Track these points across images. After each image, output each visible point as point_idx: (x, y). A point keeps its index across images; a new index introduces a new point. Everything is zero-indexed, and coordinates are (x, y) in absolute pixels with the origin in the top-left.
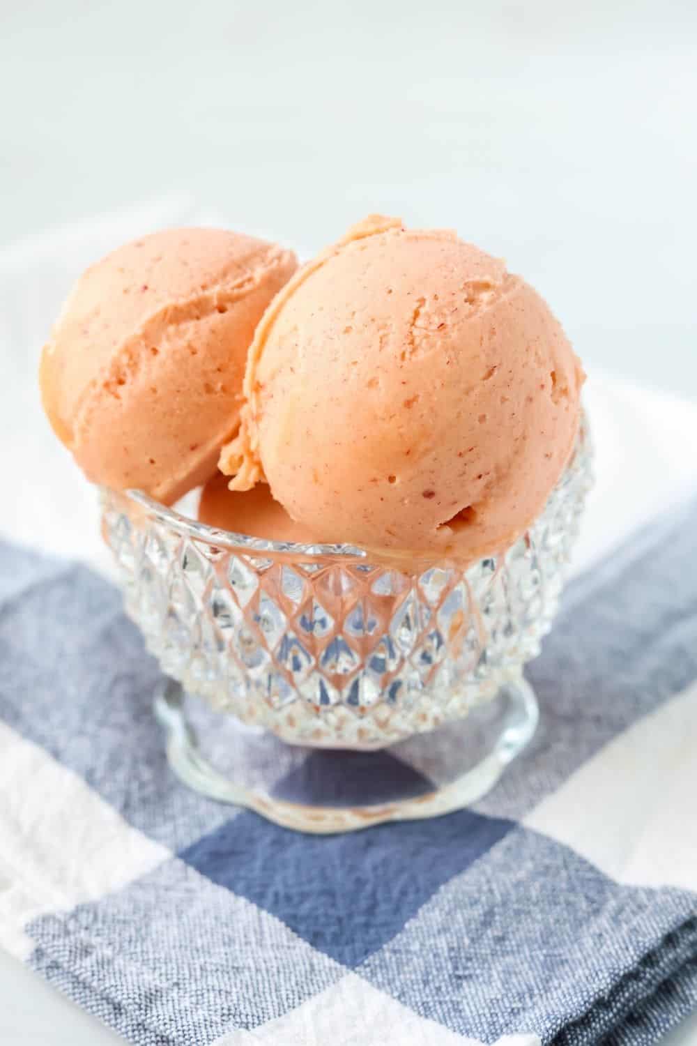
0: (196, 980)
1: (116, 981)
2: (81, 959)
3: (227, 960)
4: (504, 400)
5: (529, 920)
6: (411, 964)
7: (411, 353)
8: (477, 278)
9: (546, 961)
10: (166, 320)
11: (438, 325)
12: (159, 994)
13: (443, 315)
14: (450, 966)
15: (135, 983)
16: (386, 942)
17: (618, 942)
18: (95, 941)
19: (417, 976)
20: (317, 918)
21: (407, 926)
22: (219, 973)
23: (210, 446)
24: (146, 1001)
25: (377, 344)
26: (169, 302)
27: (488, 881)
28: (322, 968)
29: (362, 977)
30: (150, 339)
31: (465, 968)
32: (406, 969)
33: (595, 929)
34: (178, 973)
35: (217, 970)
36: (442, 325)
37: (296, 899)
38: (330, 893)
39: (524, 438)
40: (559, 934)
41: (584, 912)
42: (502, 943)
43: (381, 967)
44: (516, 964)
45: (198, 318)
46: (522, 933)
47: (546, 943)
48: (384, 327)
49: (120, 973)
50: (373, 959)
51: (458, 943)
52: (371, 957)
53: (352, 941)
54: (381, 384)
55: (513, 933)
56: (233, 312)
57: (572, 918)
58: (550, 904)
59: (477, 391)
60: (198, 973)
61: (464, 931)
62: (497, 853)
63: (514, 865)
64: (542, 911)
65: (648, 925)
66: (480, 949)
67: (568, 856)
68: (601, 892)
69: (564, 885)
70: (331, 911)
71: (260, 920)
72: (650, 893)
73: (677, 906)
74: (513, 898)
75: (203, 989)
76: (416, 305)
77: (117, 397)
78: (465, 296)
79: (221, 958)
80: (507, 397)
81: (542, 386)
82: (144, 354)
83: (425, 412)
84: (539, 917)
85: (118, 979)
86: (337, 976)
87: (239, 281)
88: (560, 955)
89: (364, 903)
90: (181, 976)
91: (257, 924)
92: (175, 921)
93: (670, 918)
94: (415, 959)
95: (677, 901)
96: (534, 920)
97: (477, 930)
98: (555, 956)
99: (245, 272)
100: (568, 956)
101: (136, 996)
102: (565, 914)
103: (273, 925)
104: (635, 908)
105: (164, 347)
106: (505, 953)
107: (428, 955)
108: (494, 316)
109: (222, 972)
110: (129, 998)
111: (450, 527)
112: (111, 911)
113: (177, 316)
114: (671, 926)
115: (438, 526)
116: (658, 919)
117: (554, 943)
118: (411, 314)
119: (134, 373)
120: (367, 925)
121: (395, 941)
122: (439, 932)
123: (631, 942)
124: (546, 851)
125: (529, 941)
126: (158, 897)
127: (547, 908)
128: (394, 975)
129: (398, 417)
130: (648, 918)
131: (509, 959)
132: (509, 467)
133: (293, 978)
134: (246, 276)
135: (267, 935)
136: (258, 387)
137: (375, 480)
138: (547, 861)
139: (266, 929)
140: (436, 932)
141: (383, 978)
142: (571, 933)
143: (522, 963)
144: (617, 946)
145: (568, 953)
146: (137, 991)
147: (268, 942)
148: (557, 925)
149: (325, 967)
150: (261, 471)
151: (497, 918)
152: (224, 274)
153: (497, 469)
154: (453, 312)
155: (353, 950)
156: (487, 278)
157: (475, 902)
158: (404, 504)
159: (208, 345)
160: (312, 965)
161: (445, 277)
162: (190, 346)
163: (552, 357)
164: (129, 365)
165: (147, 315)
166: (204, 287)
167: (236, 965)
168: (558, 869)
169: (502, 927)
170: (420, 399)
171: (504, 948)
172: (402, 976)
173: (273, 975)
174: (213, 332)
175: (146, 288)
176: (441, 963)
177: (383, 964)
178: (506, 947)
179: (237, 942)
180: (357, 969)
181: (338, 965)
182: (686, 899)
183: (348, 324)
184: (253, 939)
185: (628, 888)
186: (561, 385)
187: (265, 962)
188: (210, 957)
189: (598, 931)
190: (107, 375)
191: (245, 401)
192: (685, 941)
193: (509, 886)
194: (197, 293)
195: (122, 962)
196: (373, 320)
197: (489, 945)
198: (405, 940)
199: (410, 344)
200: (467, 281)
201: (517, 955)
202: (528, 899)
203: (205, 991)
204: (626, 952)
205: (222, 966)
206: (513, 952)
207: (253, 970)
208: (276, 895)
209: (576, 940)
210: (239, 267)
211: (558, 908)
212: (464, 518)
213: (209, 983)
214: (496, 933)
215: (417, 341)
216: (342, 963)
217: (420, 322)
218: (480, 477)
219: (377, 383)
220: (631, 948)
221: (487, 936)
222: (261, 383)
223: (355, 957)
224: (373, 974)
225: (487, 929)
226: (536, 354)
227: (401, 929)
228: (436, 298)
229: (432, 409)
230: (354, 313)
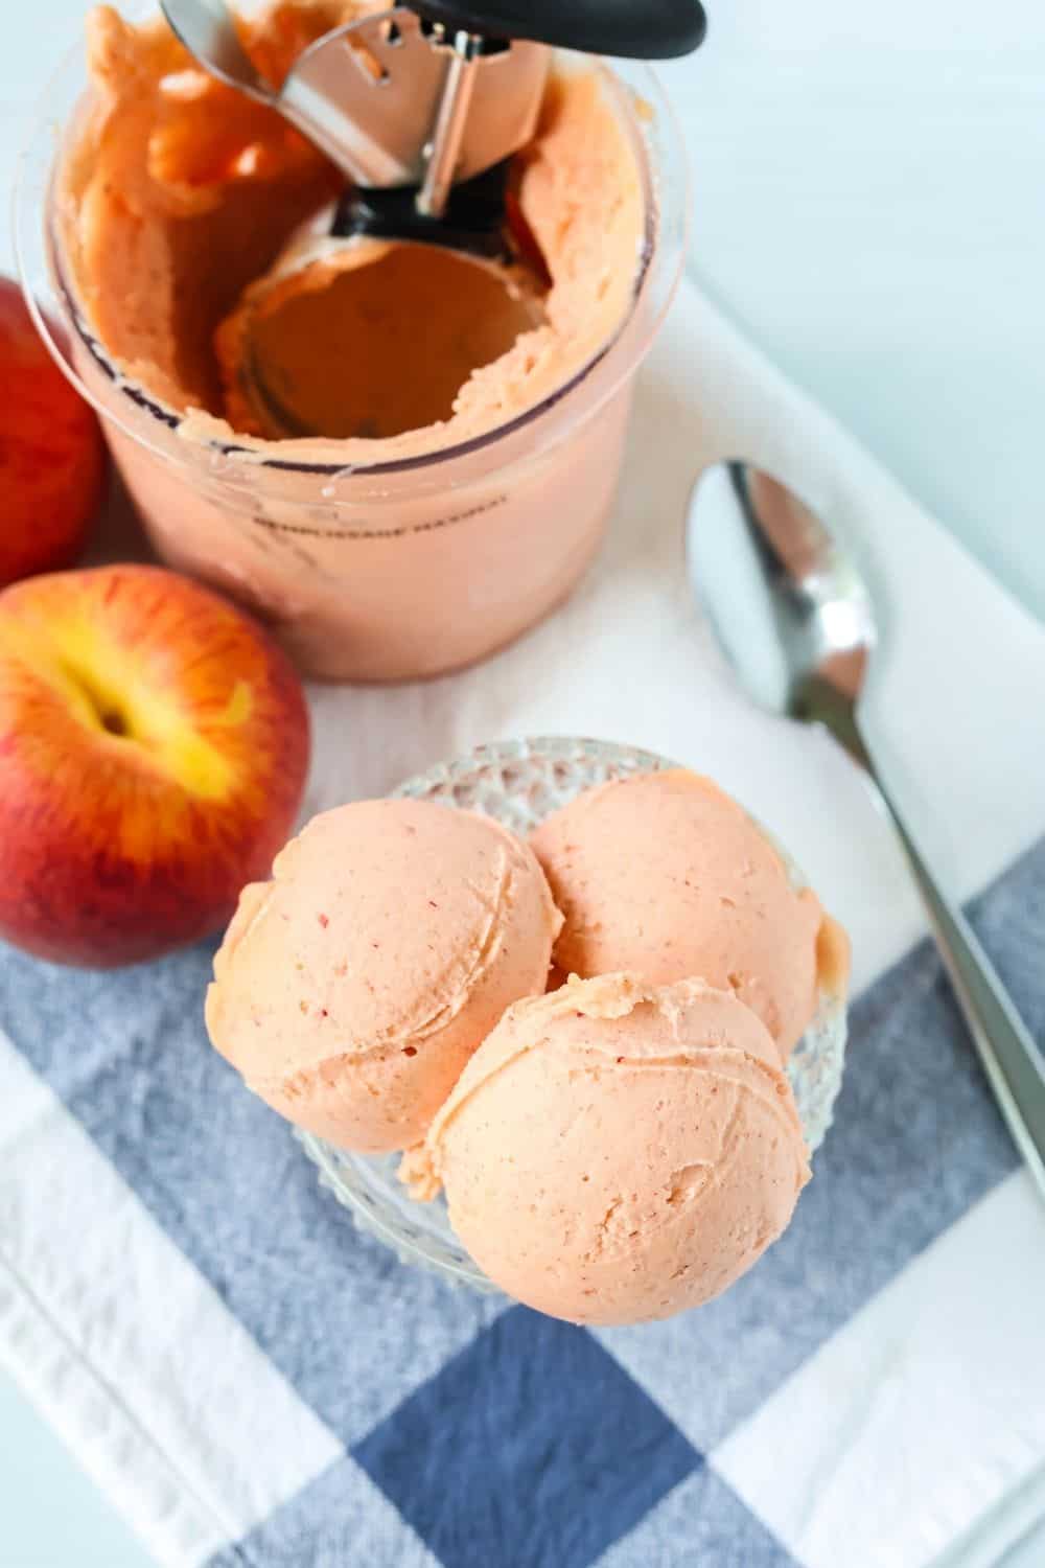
7: (596, 1255)
8: (690, 1163)
10: (346, 1062)
11: (631, 1232)
13: (639, 1221)
25: (561, 1239)
26: (348, 1047)
27: (660, 1546)
30: (326, 1075)
36: (635, 1233)
45: (383, 1060)
48: (572, 1222)
54: (559, 1272)
56: (422, 1052)
59: (661, 1286)
76: (610, 1204)
78: (669, 1194)
87: (432, 1015)
92: (340, 1556)
99: (442, 1000)
112: (278, 1537)
113: (357, 1059)
118: (602, 1213)
119: (309, 1092)
126: (325, 1515)
134: (442, 1007)
152: (416, 1007)
154: (650, 1216)
156: (700, 1159)
159: (392, 1088)
161: (651, 1168)
162: (371, 1088)
165: (324, 1053)
166: (390, 1032)
170: (600, 1291)
174: (397, 1074)
175: (325, 1013)
183: (535, 1201)
194: (381, 1039)
196: (561, 1210)
199: (597, 1246)
200: (674, 1170)
210: (435, 993)
215: (604, 1246)
217: (611, 1226)
219: (557, 1270)
228: (635, 1197)
230: (543, 1192)
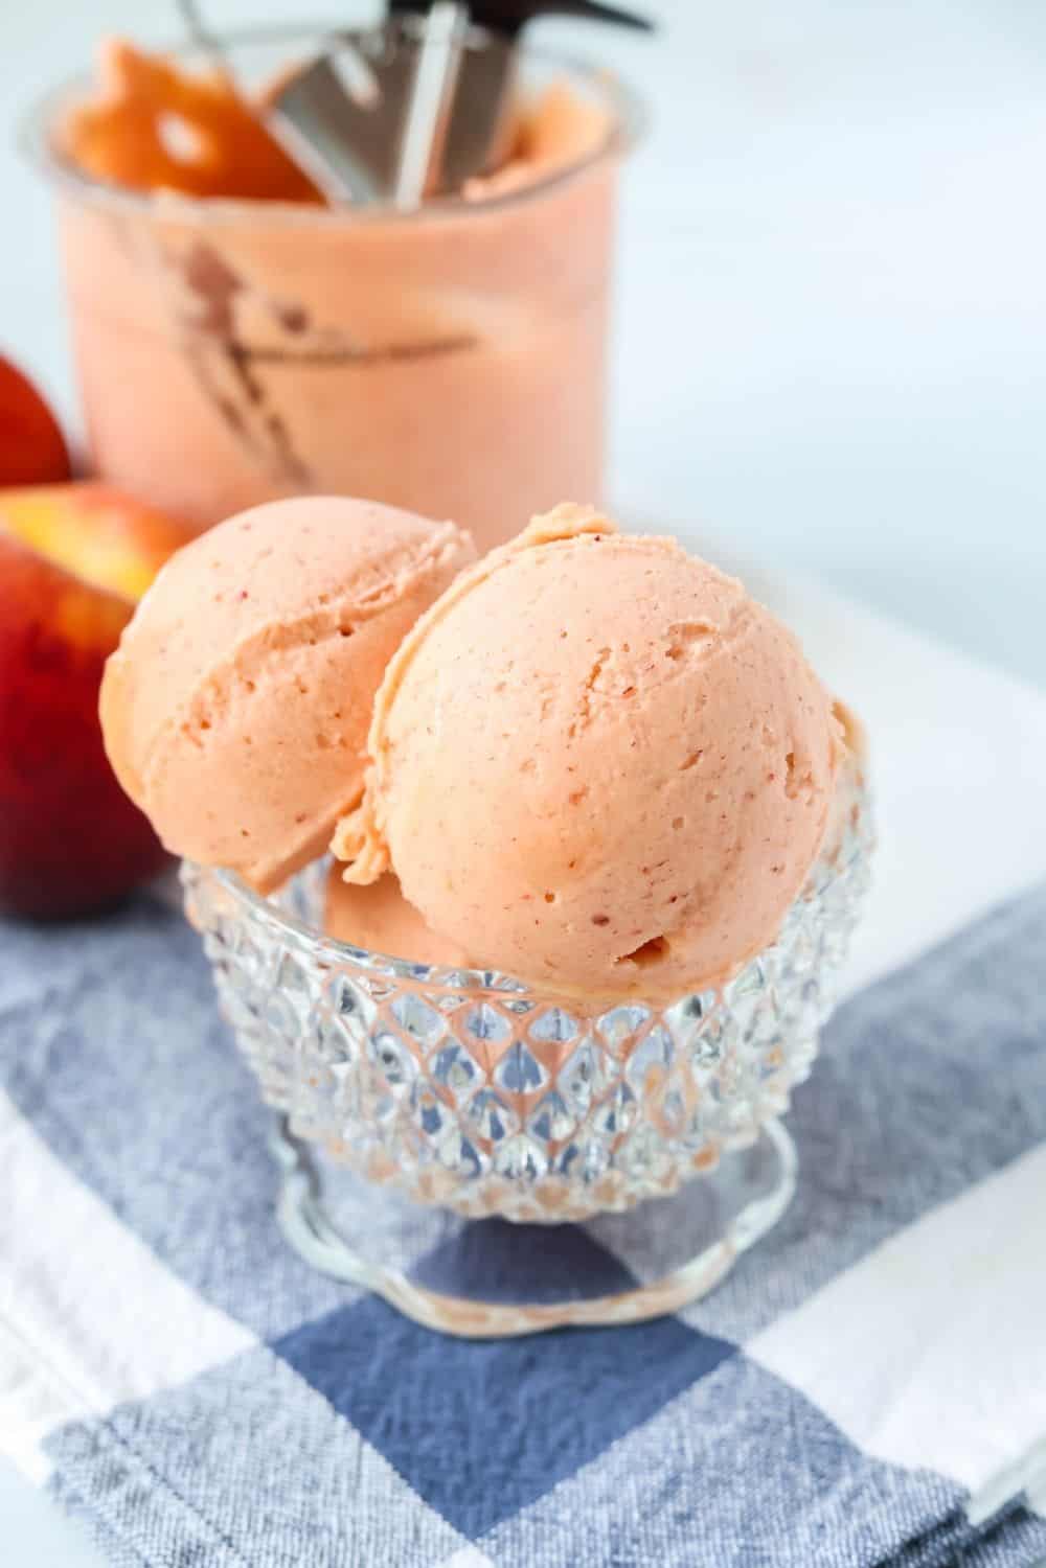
0: (255, 1536)
1: (146, 1528)
2: (108, 1492)
3: (303, 1514)
4: (710, 797)
5: (728, 1494)
6: (554, 1538)
7: (583, 727)
8: (690, 619)
9: (741, 1554)
10: (269, 642)
11: (624, 690)
12: (201, 1551)
13: (633, 675)
14: (607, 1549)
15: (172, 1533)
16: (526, 1506)
17: (840, 1545)
18: (132, 1462)
19: (559, 1557)
20: (437, 1461)
21: (559, 1487)
22: (289, 1530)
23: (322, 820)
24: (181, 1561)
25: (538, 713)
26: (272, 619)
27: (681, 1437)
28: (430, 1536)
29: (482, 1553)
30: (244, 670)
31: (629, 1553)
32: (547, 1545)
33: (816, 1516)
34: (233, 1522)
35: (286, 1526)
36: (630, 689)
37: (414, 1431)
38: (462, 1428)
39: (739, 848)
40: (767, 1517)
41: (805, 1490)
42: (685, 1522)
43: (513, 1540)
44: (700, 1555)
45: (313, 642)
46: (715, 1512)
47: (745, 1528)
48: (551, 686)
49: (156, 1514)
50: (503, 1529)
51: (624, 1518)
52: (501, 1526)
53: (480, 1498)
54: (539, 769)
55: (704, 1510)
56: (361, 633)
57: (787, 1495)
58: (760, 1475)
59: (672, 784)
60: (260, 1526)
61: (635, 1501)
62: (700, 1392)
63: (720, 1413)
64: (748, 1484)
65: (886, 1524)
66: (653, 1527)
67: (797, 1406)
68: (835, 1462)
69: (784, 1451)
70: (459, 1454)
71: (360, 1457)
72: (902, 1474)
73: (931, 1499)
74: (711, 1460)
75: (261, 1549)
76: (597, 658)
77: (200, 745)
78: (668, 647)
79: (295, 1510)
80: (716, 793)
81: (771, 776)
82: (236, 689)
83: (597, 811)
84: (742, 1490)
85: (149, 1525)
86: (450, 1549)
87: (374, 590)
88: (762, 1549)
89: (505, 1449)
90: (236, 1527)
91: (354, 1463)
92: (245, 1438)
93: (917, 1518)
94: (561, 1533)
95: (933, 1493)
96: (734, 1495)
97: (653, 1502)
98: (754, 1549)
99: (384, 577)
100: (773, 1554)
101: (169, 1553)
102: (779, 1492)
103: (376, 1466)
104: (876, 1494)
105: (263, 682)
106: (686, 1537)
107: (580, 1527)
108: (707, 676)
109: (293, 1529)
110: (158, 1555)
111: (634, 961)
112: (162, 1413)
113: (282, 638)
114: (916, 1531)
115: (616, 960)
116: (900, 1516)
117: (758, 1529)
118: (587, 672)
119: (222, 715)
120: (505, 1478)
121: (538, 1504)
122: (601, 1501)
123: (857, 1548)
124: (769, 1397)
125: (722, 1522)
126: (229, 1398)
127: (756, 1479)
128: (528, 1553)
129: (559, 816)
130: (888, 1512)
131: (692, 1547)
132: (716, 888)
133: (387, 1551)
134: (385, 583)
135: (365, 1481)
136: (386, 746)
137: (527, 897)
138: (768, 1412)
139: (365, 1471)
140: (596, 1499)
141: (513, 1556)
142: (782, 1518)
143: (708, 1554)
144: (837, 1550)
145: (773, 1548)
146: (171, 1546)
147: (364, 1492)
148: (766, 1504)
149: (434, 1535)
150: (388, 858)
151: (684, 1487)
152: (354, 579)
153: (699, 888)
154: (647, 670)
155: (480, 1512)
156: (704, 619)
157: (656, 1465)
158: (567, 931)
159: (324, 682)
160: (417, 1531)
161: (643, 617)
162: (298, 682)
163: (789, 732)
164: (216, 704)
165: (242, 636)
166: (323, 599)
167: (313, 1522)
168: (781, 1424)
169: (689, 1501)
170: (591, 793)
171: (686, 1530)
172: (539, 1556)
173: (361, 1544)
174: (331, 662)
175: (245, 595)
176: (595, 1541)
177: (516, 1535)
178: (690, 1528)
179: (322, 1487)
180: (479, 1540)
181: (454, 1533)
182: (946, 1493)
183: (502, 678)
184: (344, 1486)
185: (873, 1461)
186: (800, 772)
187: (354, 1522)
188: (282, 1504)
189: (820, 1521)
190: (186, 715)
191: (370, 761)
192: (937, 1545)
193: (708, 1443)
194: (312, 607)
195: (161, 1499)
196: (536, 676)
197: (668, 1524)
198: (552, 1505)
199: (582, 714)
200: (674, 623)
201: (703, 1542)
202: (732, 1465)
203: (263, 1553)
204: (846, 1559)
205: (294, 1520)
206: (698, 1536)
207: (335, 1531)
208: (389, 1421)
209: (789, 1528)
210: (377, 569)
211: (771, 1481)
212: (653, 950)
213: (272, 1543)
214: (679, 1509)
215: (593, 711)
216: (460, 1530)
217: (599, 684)
218: (674, 900)
219: (535, 767)
220: (854, 1557)
221: (666, 1512)
222: (391, 740)
223: (479, 1523)
224: (500, 1549)
225: (666, 1500)
226: (765, 730)
227: (550, 1489)
228: (626, 648)
229: (607, 807)
230: (511, 663)
